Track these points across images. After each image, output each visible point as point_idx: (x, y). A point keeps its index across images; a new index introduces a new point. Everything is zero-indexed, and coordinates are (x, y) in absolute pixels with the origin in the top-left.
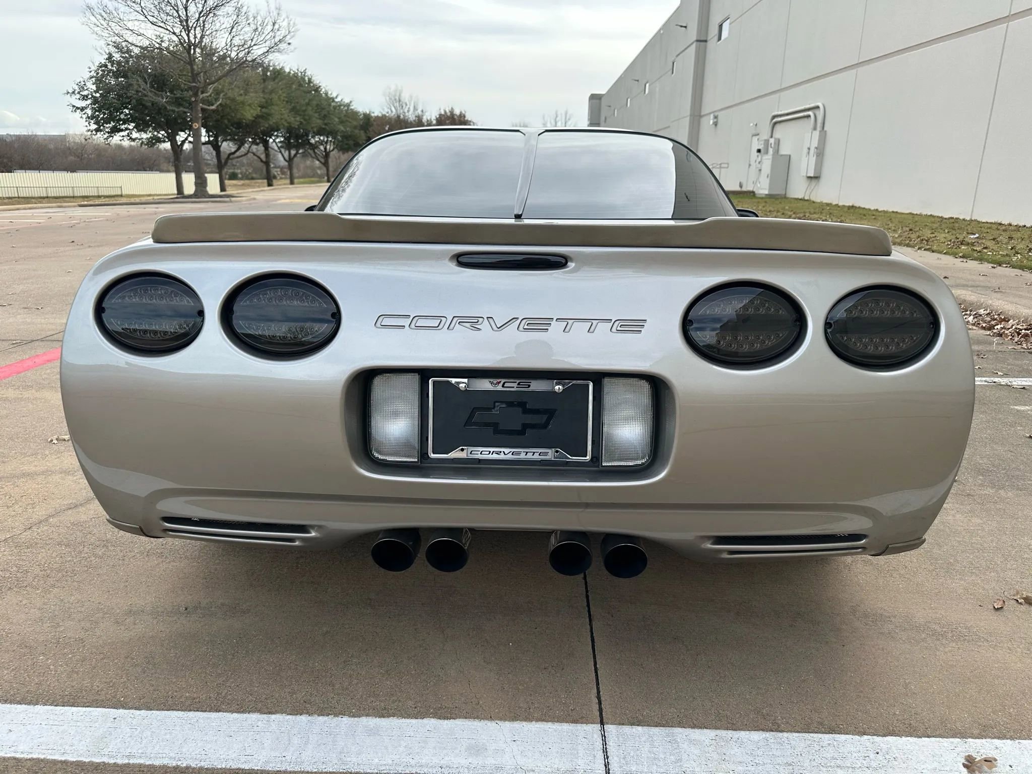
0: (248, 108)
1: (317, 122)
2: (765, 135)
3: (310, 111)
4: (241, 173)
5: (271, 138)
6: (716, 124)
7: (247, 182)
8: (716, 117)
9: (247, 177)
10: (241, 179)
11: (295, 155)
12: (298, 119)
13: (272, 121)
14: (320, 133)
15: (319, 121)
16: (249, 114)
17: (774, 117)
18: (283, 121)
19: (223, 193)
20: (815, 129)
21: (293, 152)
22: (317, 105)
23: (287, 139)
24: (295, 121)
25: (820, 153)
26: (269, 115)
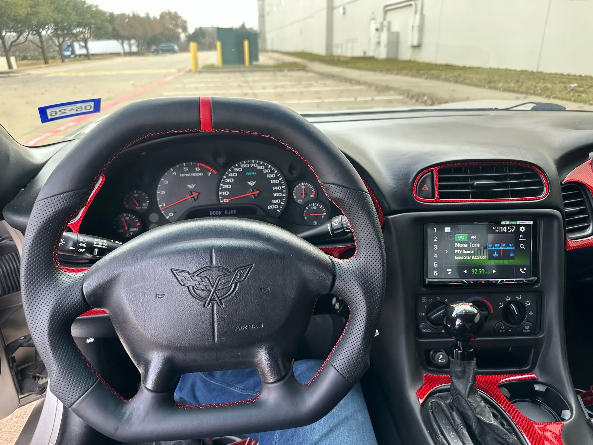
0: (20, 8)
1: (74, 17)
2: (380, 18)
3: (69, 10)
4: (30, 56)
5: (43, 29)
6: (344, 13)
7: (34, 62)
8: (344, 9)
9: (33, 58)
10: (31, 59)
11: (63, 42)
12: (60, 15)
13: (41, 17)
14: (79, 25)
15: (76, 17)
16: (22, 12)
17: (386, 6)
18: (49, 17)
19: (11, 70)
20: (416, 13)
21: (61, 40)
22: (74, 6)
23: (56, 30)
24: (59, 17)
25: (421, 29)
26: (38, 13)
